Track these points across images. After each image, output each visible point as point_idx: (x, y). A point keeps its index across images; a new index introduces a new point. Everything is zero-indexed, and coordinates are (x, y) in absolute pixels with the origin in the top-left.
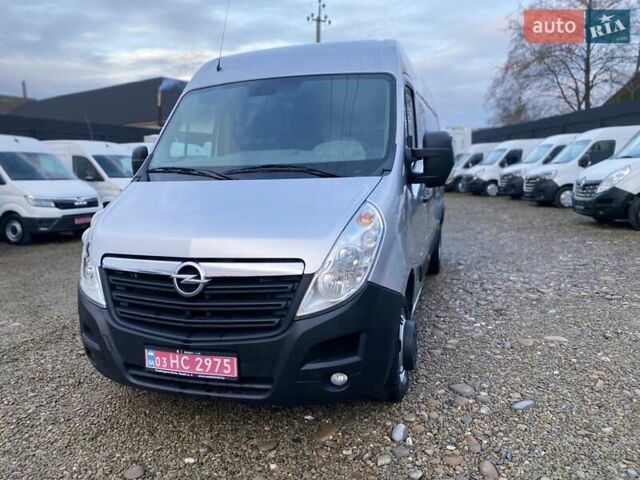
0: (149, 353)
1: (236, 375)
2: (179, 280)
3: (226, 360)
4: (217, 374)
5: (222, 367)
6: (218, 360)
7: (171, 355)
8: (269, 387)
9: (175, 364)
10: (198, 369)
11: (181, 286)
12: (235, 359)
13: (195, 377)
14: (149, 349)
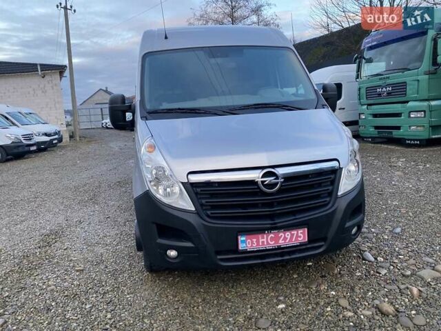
0: (241, 238)
1: (306, 240)
2: (263, 182)
3: (300, 231)
4: (294, 242)
5: (297, 236)
6: (294, 232)
7: (260, 236)
8: (323, 243)
9: (263, 242)
10: (280, 242)
11: (265, 186)
12: (306, 229)
13: (279, 248)
14: (241, 235)
